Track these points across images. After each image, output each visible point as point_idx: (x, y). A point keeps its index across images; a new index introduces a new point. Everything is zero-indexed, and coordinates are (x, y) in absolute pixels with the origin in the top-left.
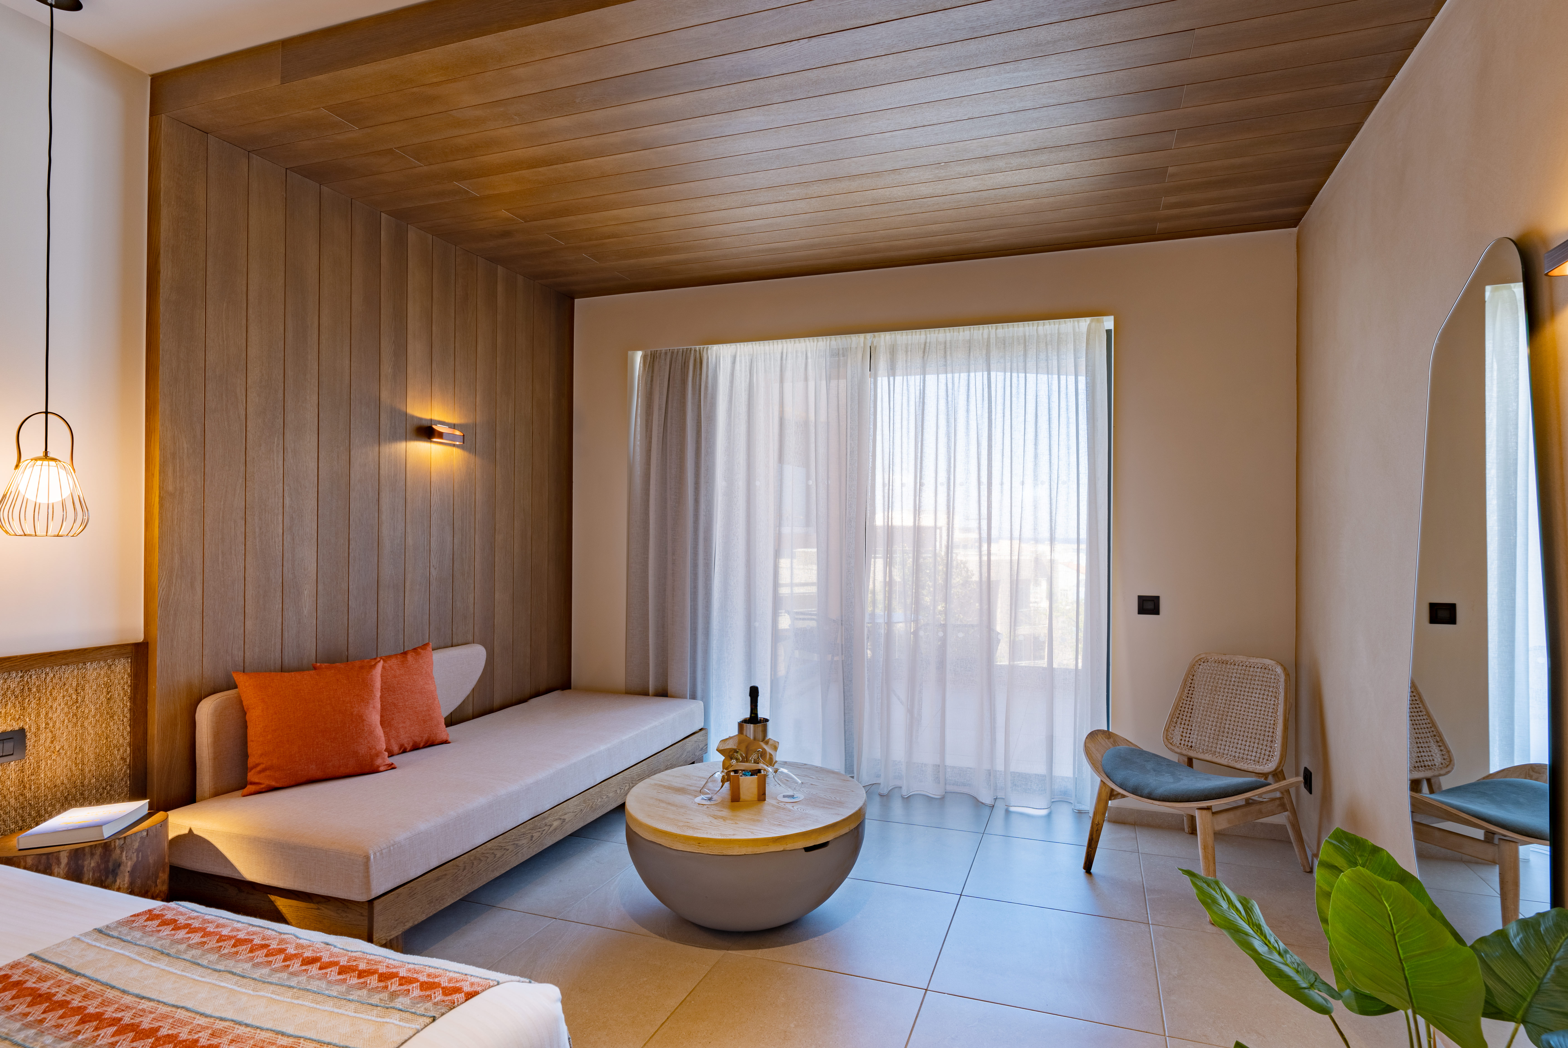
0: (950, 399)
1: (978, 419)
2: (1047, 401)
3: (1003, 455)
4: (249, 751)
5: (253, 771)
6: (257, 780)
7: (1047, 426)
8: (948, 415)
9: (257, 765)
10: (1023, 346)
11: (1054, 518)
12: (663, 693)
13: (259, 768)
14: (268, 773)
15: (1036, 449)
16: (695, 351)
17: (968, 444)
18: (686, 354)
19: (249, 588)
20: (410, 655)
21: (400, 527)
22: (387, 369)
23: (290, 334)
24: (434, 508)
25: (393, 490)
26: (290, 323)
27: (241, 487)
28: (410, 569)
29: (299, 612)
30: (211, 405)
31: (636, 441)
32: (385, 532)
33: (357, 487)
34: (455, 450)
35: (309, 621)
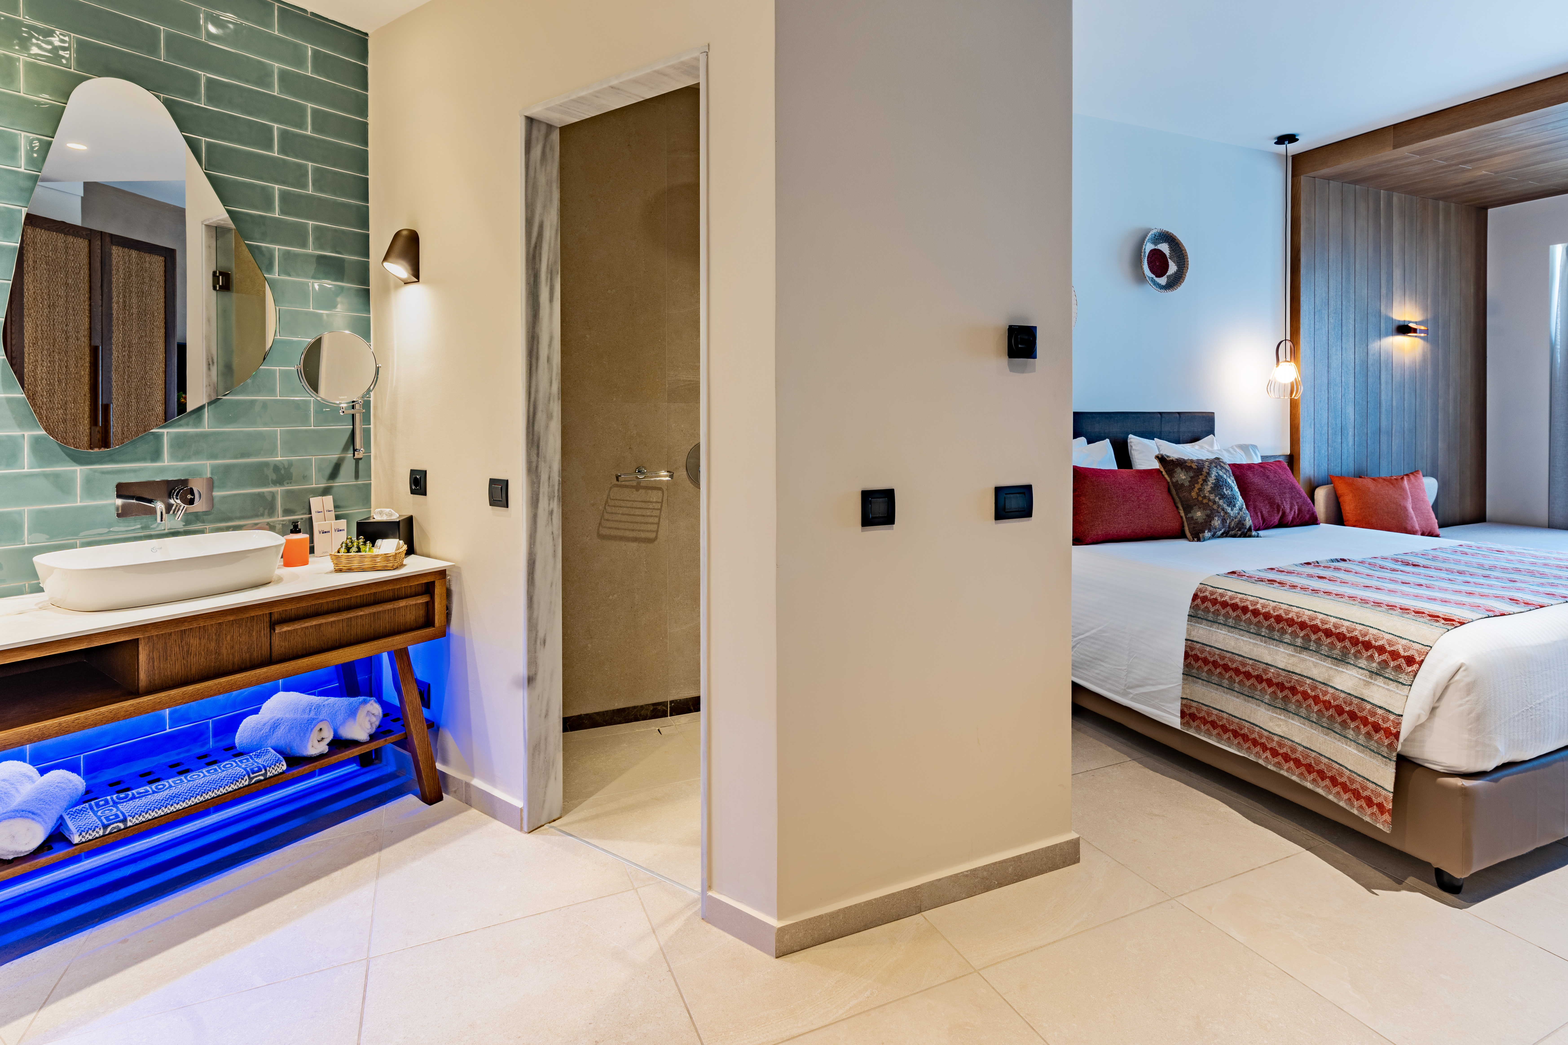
19: (1330, 429)
20: (1412, 477)
21: (1390, 394)
22: (1384, 291)
23: (1344, 280)
24: (1406, 381)
25: (1387, 370)
26: (1344, 273)
27: (1326, 372)
28: (1394, 422)
29: (1348, 445)
30: (1317, 327)
31: (1559, 320)
32: (1383, 397)
33: (1371, 368)
34: (1417, 339)
35: (1351, 451)
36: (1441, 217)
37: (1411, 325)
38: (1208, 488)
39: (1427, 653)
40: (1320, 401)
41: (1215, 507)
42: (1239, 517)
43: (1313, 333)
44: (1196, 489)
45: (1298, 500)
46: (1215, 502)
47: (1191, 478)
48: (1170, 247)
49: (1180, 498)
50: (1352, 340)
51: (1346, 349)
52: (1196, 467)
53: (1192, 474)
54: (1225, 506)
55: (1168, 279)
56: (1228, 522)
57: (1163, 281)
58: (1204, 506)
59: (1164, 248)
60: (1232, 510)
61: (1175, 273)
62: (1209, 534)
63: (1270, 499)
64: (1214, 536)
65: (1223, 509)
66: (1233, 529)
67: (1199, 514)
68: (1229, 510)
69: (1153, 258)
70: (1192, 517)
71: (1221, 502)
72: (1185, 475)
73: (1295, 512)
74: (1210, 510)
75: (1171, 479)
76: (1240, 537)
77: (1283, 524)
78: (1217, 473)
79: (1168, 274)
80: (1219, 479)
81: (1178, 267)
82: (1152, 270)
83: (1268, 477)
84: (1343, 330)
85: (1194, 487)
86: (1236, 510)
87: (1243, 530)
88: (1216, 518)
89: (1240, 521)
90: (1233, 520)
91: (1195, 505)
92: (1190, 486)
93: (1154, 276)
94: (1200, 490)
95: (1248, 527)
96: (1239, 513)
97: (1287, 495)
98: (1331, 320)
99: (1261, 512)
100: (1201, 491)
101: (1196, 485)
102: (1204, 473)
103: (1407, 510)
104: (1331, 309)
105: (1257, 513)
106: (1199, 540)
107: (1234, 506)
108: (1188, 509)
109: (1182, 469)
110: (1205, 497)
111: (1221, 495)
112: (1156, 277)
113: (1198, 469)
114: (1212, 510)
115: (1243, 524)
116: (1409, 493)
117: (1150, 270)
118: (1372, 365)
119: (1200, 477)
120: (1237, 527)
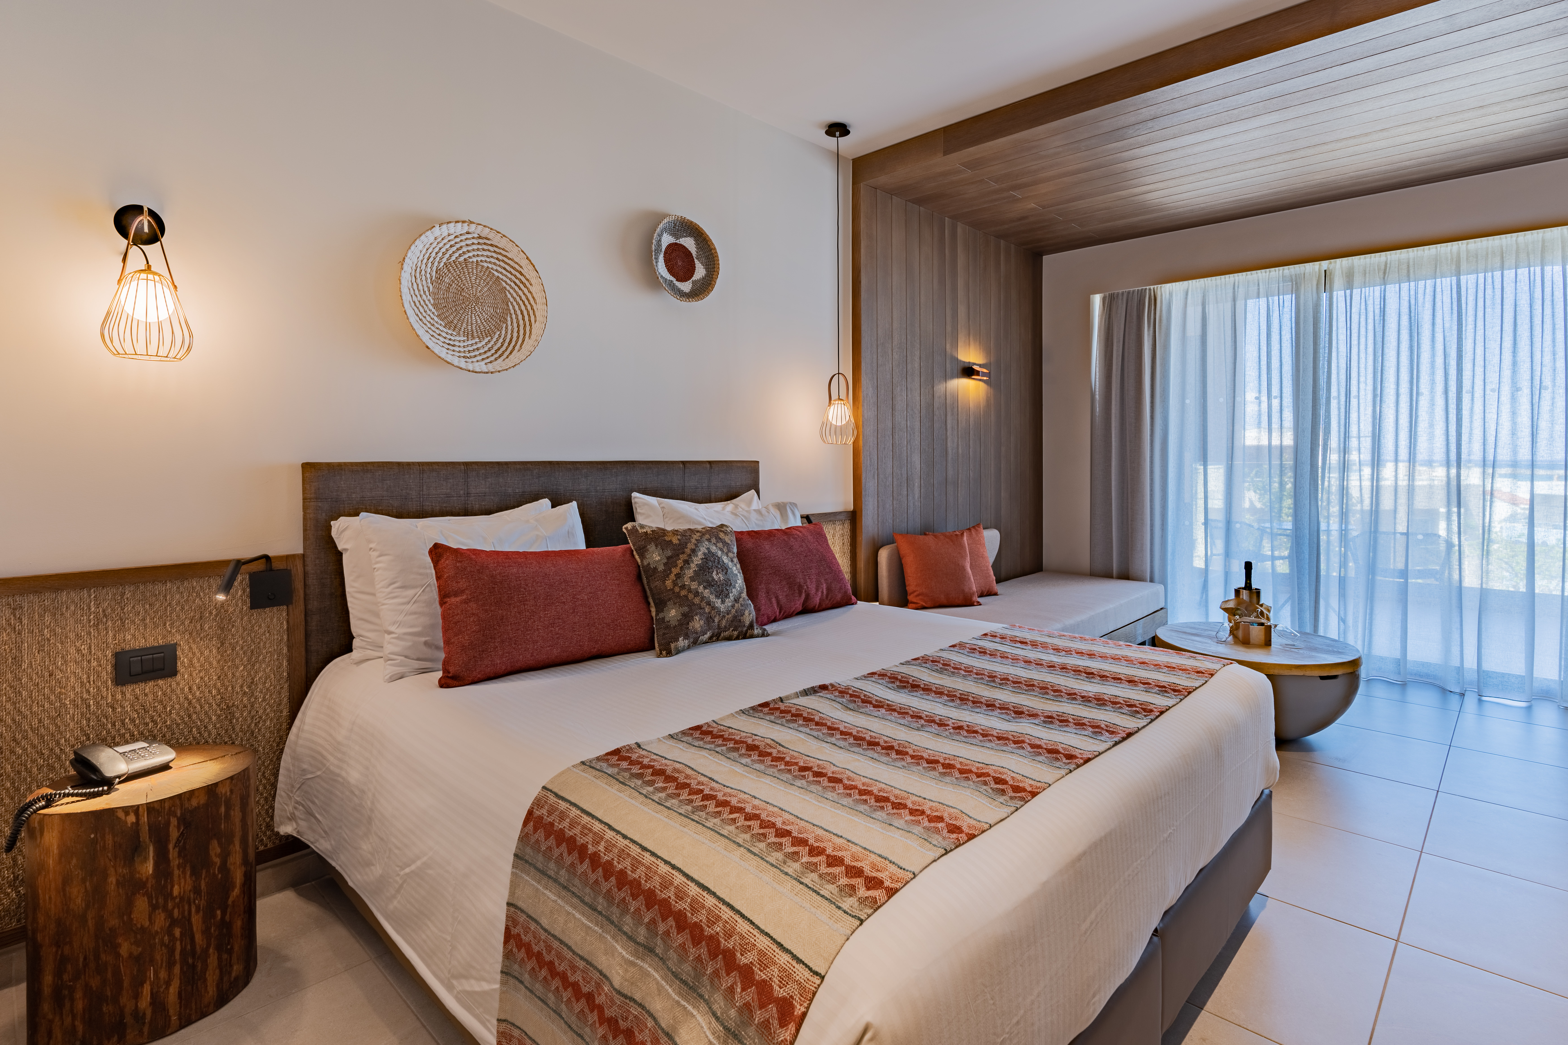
0: (1412, 315)
1: (1446, 332)
2: (1529, 309)
3: (1474, 364)
4: (907, 583)
5: (912, 595)
6: (915, 601)
7: (1529, 334)
8: (1411, 330)
9: (915, 591)
10: (1499, 258)
11: (1535, 423)
12: (1125, 576)
13: (915, 594)
14: (920, 597)
15: (1514, 356)
16: (1150, 289)
17: (1433, 355)
18: (1141, 294)
19: (895, 480)
20: (973, 531)
21: (956, 440)
22: (949, 328)
23: (908, 311)
24: (971, 427)
25: (952, 414)
26: (908, 303)
27: (890, 414)
28: (960, 471)
29: (914, 498)
30: (880, 362)
31: (1098, 369)
32: (949, 444)
33: (937, 412)
34: (981, 383)
35: (918, 504)
36: (1002, 257)
37: (976, 368)
38: (689, 573)
39: (814, 994)
40: (884, 448)
41: (697, 600)
42: (733, 611)
43: (875, 369)
44: (673, 575)
45: (827, 577)
46: (697, 594)
47: (668, 558)
48: (697, 244)
49: (651, 589)
50: (917, 379)
51: (911, 390)
52: (677, 542)
53: (669, 553)
54: (713, 598)
55: (693, 285)
56: (716, 620)
57: (686, 287)
58: (681, 600)
59: (689, 243)
60: (723, 602)
61: (703, 278)
62: (686, 642)
63: (790, 578)
64: (695, 643)
65: (709, 603)
66: (726, 629)
67: (672, 614)
68: (718, 603)
69: (674, 255)
70: (663, 619)
71: (706, 592)
72: (659, 555)
73: (822, 592)
74: (689, 606)
75: (642, 561)
76: (737, 638)
77: (807, 610)
78: (708, 549)
79: (694, 278)
80: (709, 557)
81: (706, 271)
82: (670, 270)
83: (791, 548)
84: (908, 368)
85: (671, 572)
86: (729, 602)
87: (740, 629)
88: (697, 618)
89: (735, 617)
90: (724, 616)
91: (669, 600)
92: (664, 571)
93: (674, 280)
94: (678, 576)
95: (747, 623)
96: (733, 606)
97: (813, 571)
98: (896, 356)
99: (777, 598)
100: (679, 578)
101: (673, 569)
102: (688, 551)
103: (965, 570)
104: (895, 343)
105: (770, 600)
106: (669, 654)
107: (727, 596)
108: (661, 605)
109: (656, 546)
110: (683, 587)
111: (708, 581)
112: (677, 280)
113: (679, 545)
114: (691, 605)
115: (740, 621)
116: (968, 551)
117: (668, 270)
118: (938, 408)
119: (681, 556)
120: (730, 626)
